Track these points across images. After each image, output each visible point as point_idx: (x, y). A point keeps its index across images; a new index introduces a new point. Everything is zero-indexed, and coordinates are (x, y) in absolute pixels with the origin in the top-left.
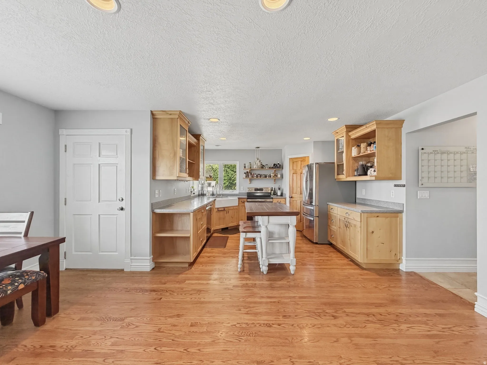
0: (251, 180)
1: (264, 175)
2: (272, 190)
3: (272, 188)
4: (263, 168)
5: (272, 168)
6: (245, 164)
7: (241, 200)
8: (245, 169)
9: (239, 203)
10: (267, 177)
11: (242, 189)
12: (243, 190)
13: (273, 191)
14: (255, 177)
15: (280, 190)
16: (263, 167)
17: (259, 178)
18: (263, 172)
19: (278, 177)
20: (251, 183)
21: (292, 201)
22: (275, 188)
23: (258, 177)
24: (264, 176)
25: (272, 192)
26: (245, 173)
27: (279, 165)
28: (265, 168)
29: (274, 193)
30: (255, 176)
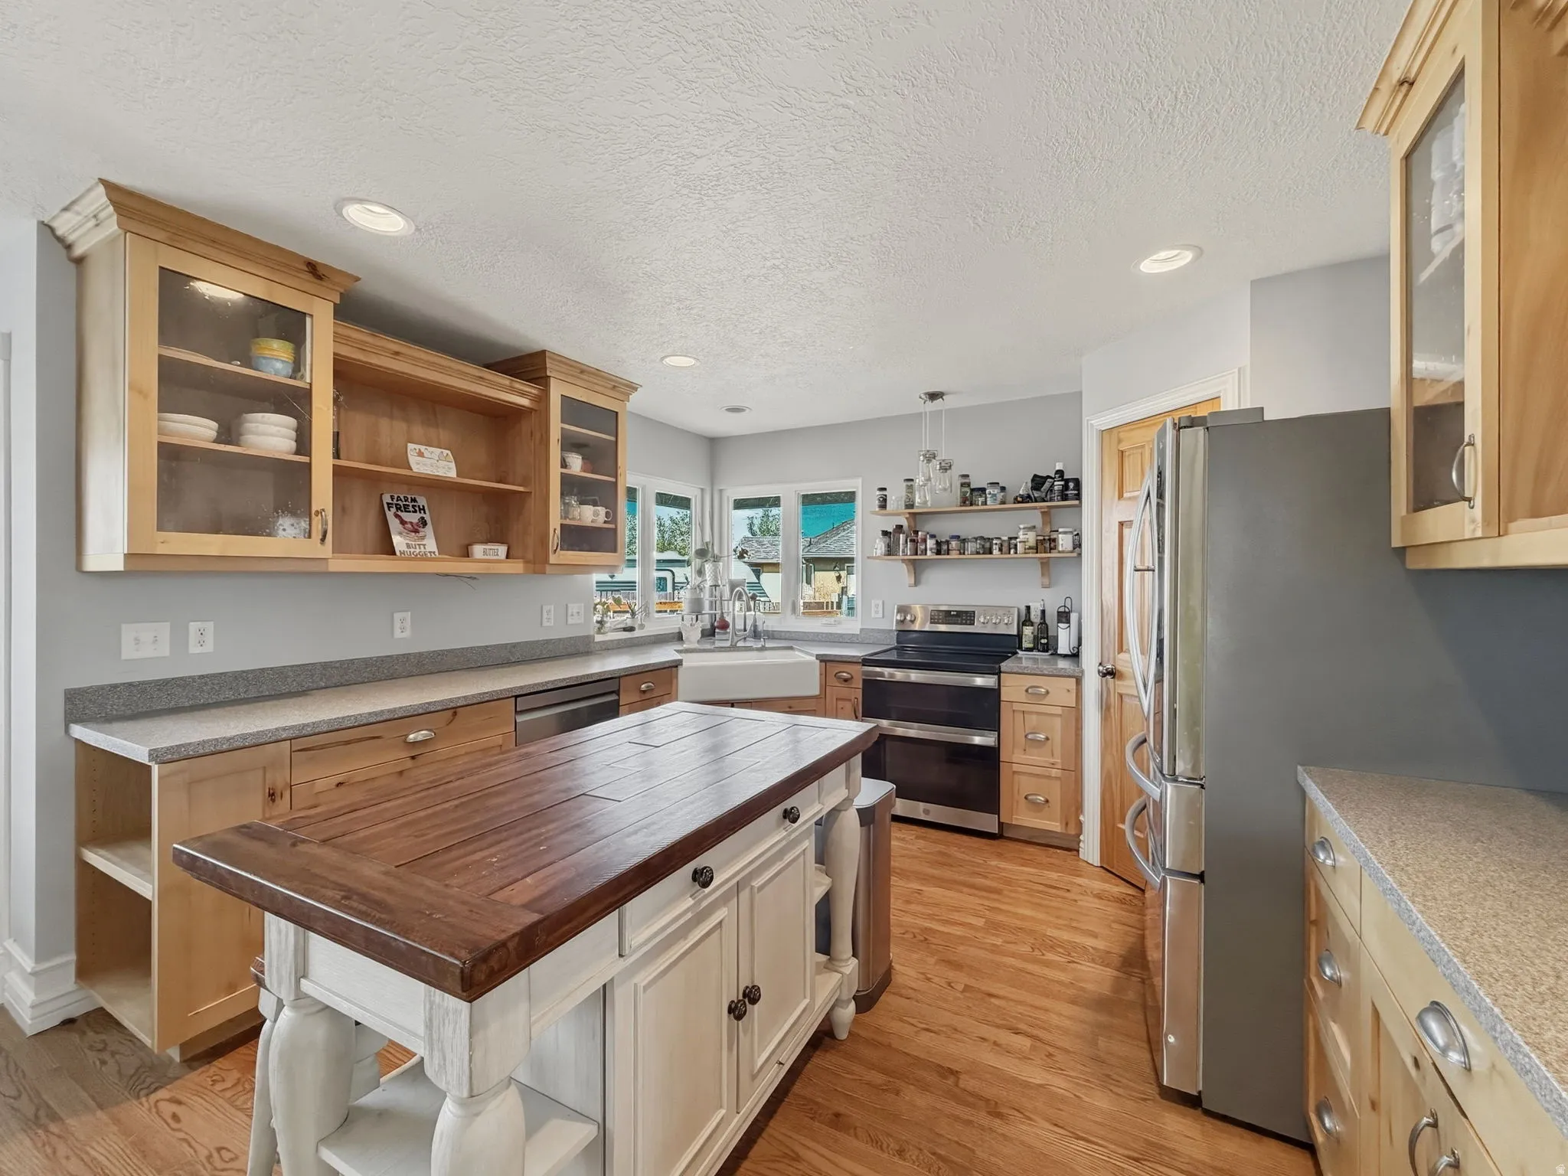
0: (917, 568)
1: (982, 538)
2: (1027, 621)
3: (1028, 608)
4: (971, 505)
5: (1027, 499)
6: (885, 489)
7: (834, 669)
8: (883, 512)
9: (824, 686)
10: (996, 552)
11: (877, 612)
12: (880, 615)
13: (1032, 624)
14: (929, 552)
15: (1068, 622)
16: (971, 495)
17: (954, 555)
18: (973, 525)
19: (1060, 549)
20: (917, 583)
21: (1114, 700)
22: (1043, 612)
23: (948, 554)
24: (978, 545)
25: (1028, 631)
26: (885, 533)
27: (1067, 481)
28: (985, 503)
29: (1036, 639)
30: (928, 547)
